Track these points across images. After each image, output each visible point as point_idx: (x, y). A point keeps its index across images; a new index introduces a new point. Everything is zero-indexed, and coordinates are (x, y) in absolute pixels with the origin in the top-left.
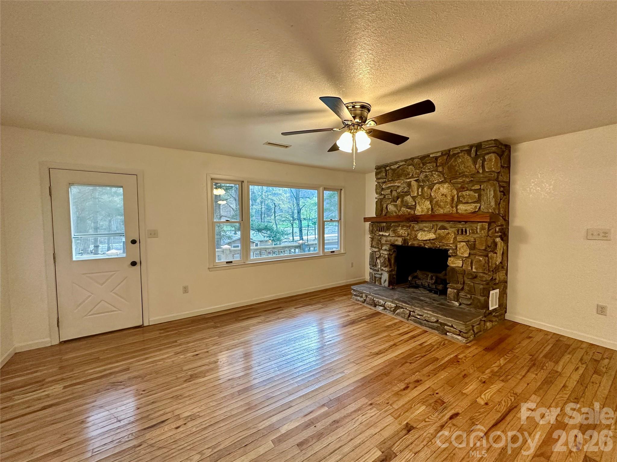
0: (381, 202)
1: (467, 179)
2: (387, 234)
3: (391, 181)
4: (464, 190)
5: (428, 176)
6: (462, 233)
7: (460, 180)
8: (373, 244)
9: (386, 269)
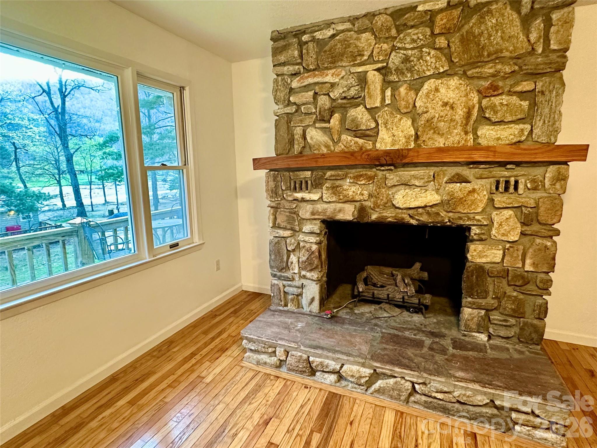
0: (289, 122)
1: (506, 67)
2: (315, 196)
3: (314, 70)
4: (495, 93)
5: (412, 58)
6: (507, 189)
7: (488, 70)
8: (279, 221)
9: (315, 275)
